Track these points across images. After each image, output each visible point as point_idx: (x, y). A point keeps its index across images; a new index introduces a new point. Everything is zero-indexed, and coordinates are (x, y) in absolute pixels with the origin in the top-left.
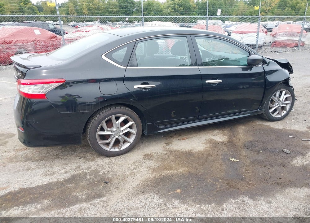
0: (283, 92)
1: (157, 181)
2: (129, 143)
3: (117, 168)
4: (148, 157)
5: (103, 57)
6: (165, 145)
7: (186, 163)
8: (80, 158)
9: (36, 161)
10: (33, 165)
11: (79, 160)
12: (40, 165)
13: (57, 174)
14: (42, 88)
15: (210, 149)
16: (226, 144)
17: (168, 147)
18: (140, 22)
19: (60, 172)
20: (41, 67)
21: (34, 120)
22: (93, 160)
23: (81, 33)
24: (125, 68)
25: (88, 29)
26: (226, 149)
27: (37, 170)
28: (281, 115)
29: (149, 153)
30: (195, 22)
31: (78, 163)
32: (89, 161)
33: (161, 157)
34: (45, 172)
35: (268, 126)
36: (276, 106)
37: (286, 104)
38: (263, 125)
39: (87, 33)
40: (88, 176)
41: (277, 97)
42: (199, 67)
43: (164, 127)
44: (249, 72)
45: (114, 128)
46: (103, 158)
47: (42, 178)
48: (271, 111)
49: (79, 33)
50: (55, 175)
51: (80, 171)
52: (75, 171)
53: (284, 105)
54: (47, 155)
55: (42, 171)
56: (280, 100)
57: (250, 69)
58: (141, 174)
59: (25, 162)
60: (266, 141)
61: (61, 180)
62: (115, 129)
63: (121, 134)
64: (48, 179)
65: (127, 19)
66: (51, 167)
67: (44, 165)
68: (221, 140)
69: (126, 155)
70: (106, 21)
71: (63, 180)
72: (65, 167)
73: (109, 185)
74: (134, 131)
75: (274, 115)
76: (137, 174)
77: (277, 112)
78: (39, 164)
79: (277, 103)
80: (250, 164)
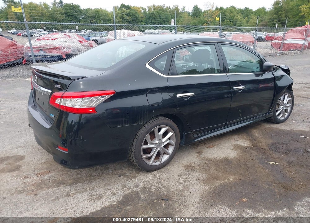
0: (286, 95)
1: (216, 192)
2: (168, 155)
3: (166, 183)
4: (189, 168)
5: (147, 65)
6: (198, 154)
7: (230, 171)
8: (120, 176)
9: (70, 185)
10: (71, 189)
11: (119, 178)
12: (78, 188)
13: (105, 196)
14: (91, 102)
15: (242, 155)
16: (252, 148)
17: (202, 156)
18: (88, 30)
19: (107, 194)
20: (85, 77)
21: (82, 138)
22: (135, 177)
23: (46, 41)
24: (167, 76)
25: (54, 37)
26: (256, 153)
27: (79, 195)
28: (284, 117)
29: (188, 164)
30: (144, 31)
31: (121, 182)
32: (131, 179)
33: (202, 167)
34: (90, 196)
35: (277, 128)
36: (281, 109)
37: (288, 107)
38: (272, 127)
39: (53, 40)
40: (141, 195)
41: (281, 101)
42: (227, 74)
43: (198, 136)
44: (260, 78)
45: (156, 140)
46: (144, 174)
47: (90, 203)
48: (277, 114)
49: (44, 41)
50: (104, 199)
51: (128, 190)
52: (123, 192)
53: (286, 108)
54: (79, 176)
55: (86, 195)
56: (284, 104)
57: (262, 75)
58: (195, 187)
59: (58, 187)
60: (285, 142)
61: (115, 203)
62: (157, 142)
63: (163, 146)
64: (99, 204)
65: (77, 27)
66: (93, 189)
67: (83, 188)
68: (246, 145)
69: (166, 168)
70: (51, 29)
71: (116, 202)
72: (109, 188)
73: (170, 202)
74: (173, 142)
75: (279, 117)
76: (191, 188)
77: (282, 115)
78: (76, 187)
79: (281, 106)
80: (288, 166)
